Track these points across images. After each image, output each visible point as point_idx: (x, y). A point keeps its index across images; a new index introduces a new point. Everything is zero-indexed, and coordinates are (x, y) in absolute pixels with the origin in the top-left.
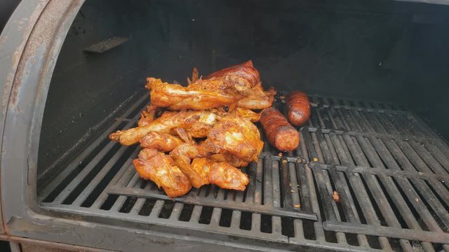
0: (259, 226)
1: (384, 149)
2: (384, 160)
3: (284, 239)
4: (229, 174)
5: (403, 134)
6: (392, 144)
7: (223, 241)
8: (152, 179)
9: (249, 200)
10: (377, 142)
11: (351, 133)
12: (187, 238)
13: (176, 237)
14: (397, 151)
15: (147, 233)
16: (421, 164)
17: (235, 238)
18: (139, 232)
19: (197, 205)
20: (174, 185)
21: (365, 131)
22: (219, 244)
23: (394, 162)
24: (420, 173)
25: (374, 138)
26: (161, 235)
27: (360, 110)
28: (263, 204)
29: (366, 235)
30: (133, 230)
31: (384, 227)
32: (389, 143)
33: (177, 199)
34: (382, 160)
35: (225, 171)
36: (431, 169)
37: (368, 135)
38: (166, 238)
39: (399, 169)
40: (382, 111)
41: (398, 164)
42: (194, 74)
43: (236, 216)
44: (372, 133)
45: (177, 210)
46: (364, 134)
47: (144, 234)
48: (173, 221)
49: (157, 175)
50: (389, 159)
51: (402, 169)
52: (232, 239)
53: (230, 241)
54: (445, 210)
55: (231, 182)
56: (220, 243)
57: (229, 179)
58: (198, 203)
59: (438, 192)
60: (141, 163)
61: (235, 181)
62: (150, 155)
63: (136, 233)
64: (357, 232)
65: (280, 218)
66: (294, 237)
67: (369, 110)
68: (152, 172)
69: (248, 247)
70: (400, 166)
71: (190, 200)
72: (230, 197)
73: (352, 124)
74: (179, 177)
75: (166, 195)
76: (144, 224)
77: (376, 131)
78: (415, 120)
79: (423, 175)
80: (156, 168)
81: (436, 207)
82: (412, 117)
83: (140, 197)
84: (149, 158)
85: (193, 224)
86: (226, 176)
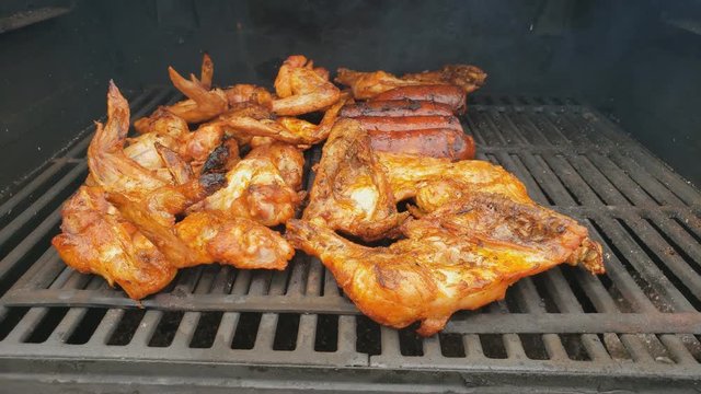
0: (310, 341)
1: (546, 171)
2: (547, 191)
3: (361, 360)
4: (252, 237)
5: (576, 143)
6: (559, 162)
7: (239, 378)
8: (94, 270)
9: (295, 289)
10: (531, 160)
11: (486, 149)
12: (163, 381)
13: (141, 380)
14: (568, 173)
15: (80, 380)
16: (611, 192)
17: (260, 371)
18: (63, 379)
19: (190, 311)
20: (137, 274)
21: (512, 143)
22: (229, 384)
23: (565, 192)
24: (611, 208)
25: (526, 153)
26: (110, 380)
27: (502, 109)
28: (322, 294)
29: (519, 335)
30: (49, 378)
31: (551, 315)
32: (553, 161)
33: (148, 303)
34: (543, 190)
35: (245, 233)
36: (628, 199)
37: (516, 149)
38: (122, 386)
39: (574, 203)
40: (540, 109)
41: (572, 195)
42: (204, 67)
43: (268, 324)
44: (524, 146)
45: (147, 326)
46: (509, 149)
47: (74, 383)
48: (138, 349)
49: (101, 259)
50: (555, 188)
51: (579, 204)
52: (256, 372)
53: (251, 377)
54: (658, 269)
55: (257, 253)
56: (233, 383)
57: (252, 249)
58: (190, 306)
59: (643, 238)
60: (67, 241)
61: (264, 251)
62: (84, 223)
63: (56, 383)
64: (502, 331)
65: (352, 318)
66: (379, 353)
67: (518, 109)
68: (92, 256)
69: (290, 385)
70: (576, 199)
71: (173, 302)
72: (257, 286)
73: (489, 134)
74: (147, 258)
75: (128, 296)
76: (72, 362)
77: (531, 141)
78: (595, 119)
79: (614, 211)
80: (98, 247)
81: (640, 266)
82: (591, 114)
83: (74, 306)
84: (83, 230)
85: (178, 350)
86: (247, 243)
